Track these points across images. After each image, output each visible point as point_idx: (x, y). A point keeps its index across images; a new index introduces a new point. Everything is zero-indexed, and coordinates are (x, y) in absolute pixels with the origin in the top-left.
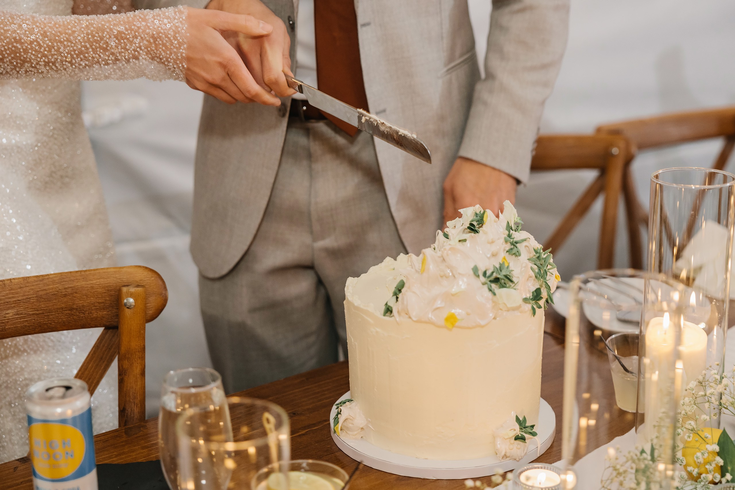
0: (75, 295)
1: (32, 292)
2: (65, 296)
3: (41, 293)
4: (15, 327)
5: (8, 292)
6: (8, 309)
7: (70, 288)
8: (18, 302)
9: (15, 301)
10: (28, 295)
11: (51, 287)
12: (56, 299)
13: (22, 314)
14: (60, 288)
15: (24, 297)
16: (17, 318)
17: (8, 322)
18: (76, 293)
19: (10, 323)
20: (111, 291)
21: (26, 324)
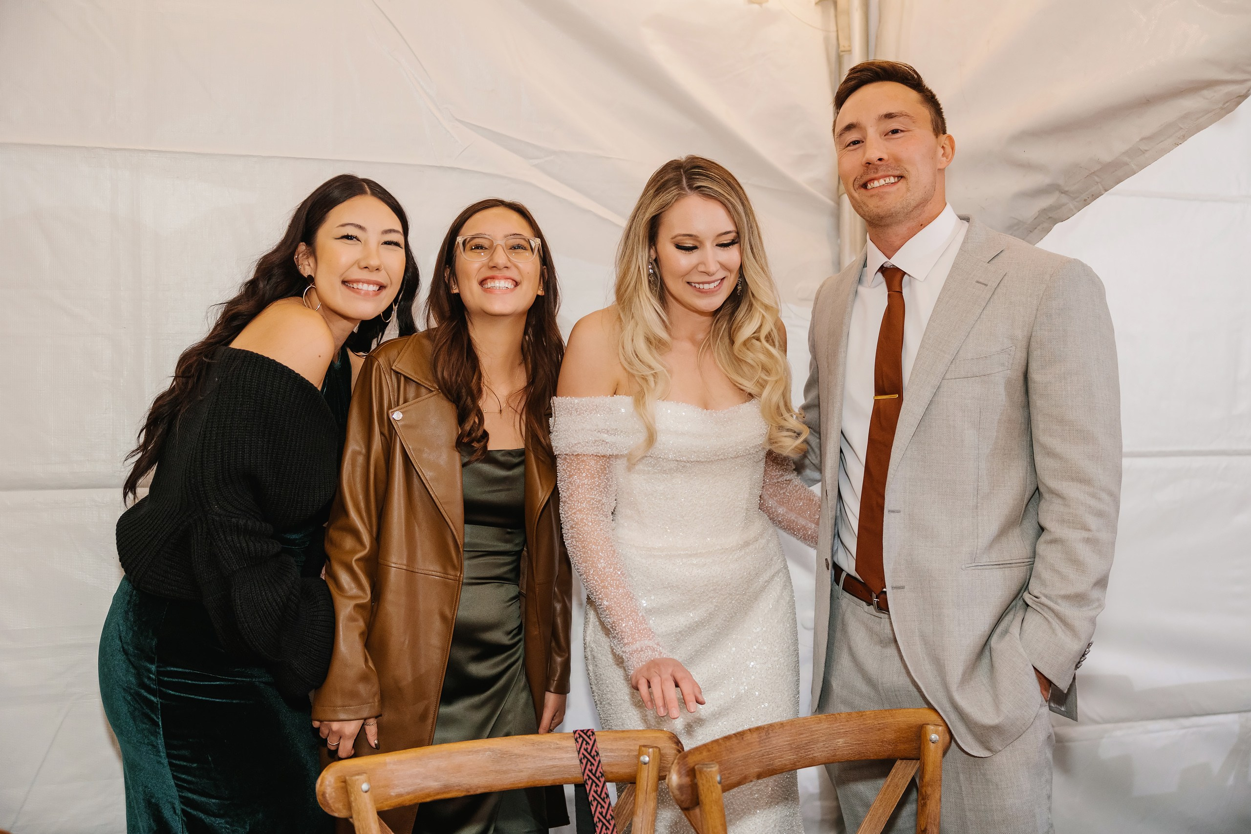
0: (886, 729)
1: (855, 725)
2: (879, 730)
3: (862, 727)
4: (842, 754)
5: (839, 724)
6: (839, 738)
7: (882, 723)
8: (846, 733)
9: (844, 732)
10: (853, 728)
11: (869, 722)
12: (872, 732)
13: (848, 743)
14: (876, 723)
15: (851, 729)
16: (844, 747)
17: (838, 749)
18: (887, 728)
19: (840, 750)
20: (912, 728)
21: (850, 751)
